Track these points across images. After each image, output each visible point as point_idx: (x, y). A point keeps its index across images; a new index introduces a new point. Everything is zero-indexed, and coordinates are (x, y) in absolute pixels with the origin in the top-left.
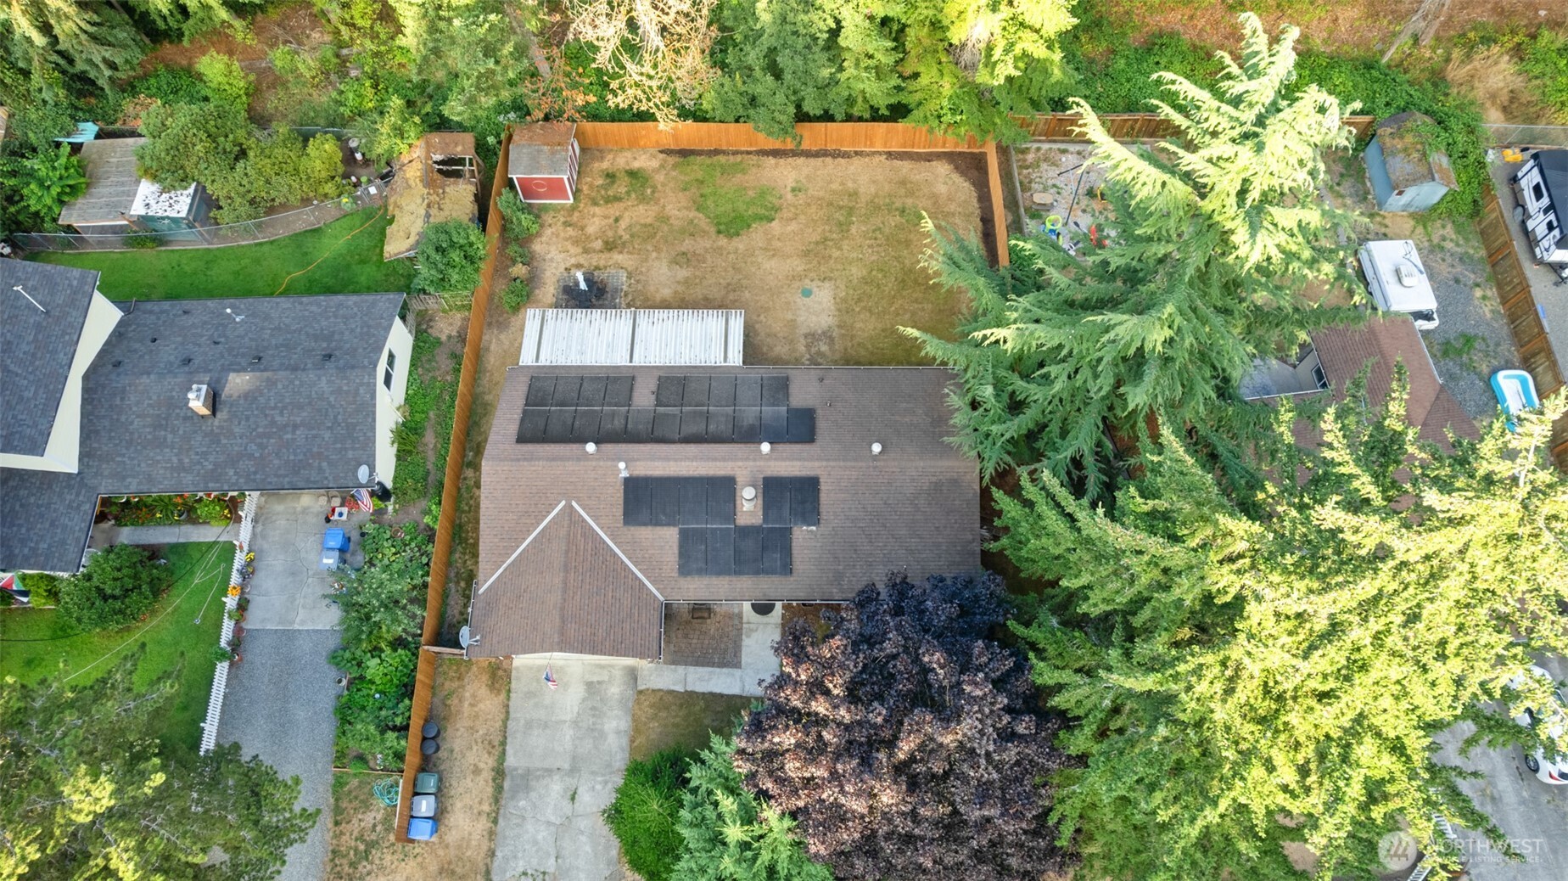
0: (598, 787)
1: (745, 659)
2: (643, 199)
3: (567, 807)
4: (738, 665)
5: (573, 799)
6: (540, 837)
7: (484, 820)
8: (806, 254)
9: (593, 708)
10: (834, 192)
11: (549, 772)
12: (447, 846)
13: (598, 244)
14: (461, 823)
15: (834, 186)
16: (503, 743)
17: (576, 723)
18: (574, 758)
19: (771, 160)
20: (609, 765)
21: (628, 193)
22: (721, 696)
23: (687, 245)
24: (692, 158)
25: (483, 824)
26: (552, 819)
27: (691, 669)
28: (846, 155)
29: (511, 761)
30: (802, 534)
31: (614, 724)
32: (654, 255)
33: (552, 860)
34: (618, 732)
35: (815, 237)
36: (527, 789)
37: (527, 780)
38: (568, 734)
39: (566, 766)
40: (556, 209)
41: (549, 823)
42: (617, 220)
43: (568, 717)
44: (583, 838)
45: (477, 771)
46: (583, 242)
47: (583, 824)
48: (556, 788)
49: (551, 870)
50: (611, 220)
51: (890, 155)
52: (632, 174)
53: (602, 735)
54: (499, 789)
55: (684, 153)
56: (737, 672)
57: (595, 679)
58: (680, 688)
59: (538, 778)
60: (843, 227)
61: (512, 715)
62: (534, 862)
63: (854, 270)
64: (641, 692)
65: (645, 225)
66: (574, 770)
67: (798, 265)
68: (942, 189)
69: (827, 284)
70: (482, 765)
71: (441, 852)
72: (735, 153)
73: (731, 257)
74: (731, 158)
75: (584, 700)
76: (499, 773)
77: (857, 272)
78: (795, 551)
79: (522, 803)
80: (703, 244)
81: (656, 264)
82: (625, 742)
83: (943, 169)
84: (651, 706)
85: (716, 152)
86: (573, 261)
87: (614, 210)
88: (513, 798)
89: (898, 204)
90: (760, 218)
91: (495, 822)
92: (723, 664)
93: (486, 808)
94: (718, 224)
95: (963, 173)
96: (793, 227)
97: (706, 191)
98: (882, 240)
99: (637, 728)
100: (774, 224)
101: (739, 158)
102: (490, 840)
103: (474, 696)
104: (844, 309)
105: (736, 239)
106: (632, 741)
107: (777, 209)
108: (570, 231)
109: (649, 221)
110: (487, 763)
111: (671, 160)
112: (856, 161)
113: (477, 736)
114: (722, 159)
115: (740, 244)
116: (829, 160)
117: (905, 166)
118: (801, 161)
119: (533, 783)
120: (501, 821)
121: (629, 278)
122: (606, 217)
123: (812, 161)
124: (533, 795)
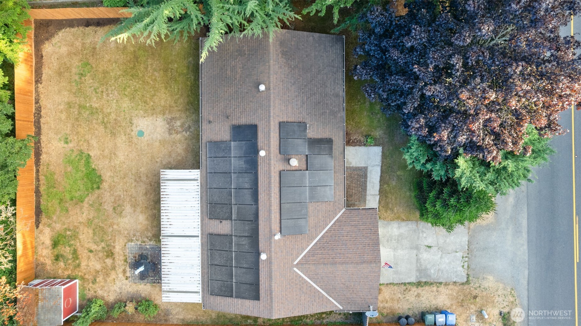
0: (425, 235)
1: (363, 165)
2: (75, 236)
3: (434, 249)
4: (366, 169)
5: (430, 247)
6: (447, 261)
7: (440, 289)
8: (113, 134)
9: (388, 241)
10: (68, 117)
11: (418, 260)
12: (452, 305)
13: (109, 261)
14: (441, 300)
15: (63, 116)
16: (405, 284)
17: (395, 249)
18: (411, 248)
19: (44, 157)
20: (415, 231)
21: (70, 246)
22: (381, 176)
23: (108, 207)
24: (42, 207)
25: (442, 289)
26: (439, 256)
27: (368, 192)
28: (39, 110)
29: (413, 279)
30: (311, 133)
31: (395, 230)
32: (115, 227)
33: (457, 254)
34: (399, 228)
35: (101, 129)
36: (426, 269)
37: (421, 270)
38: (400, 252)
39: (415, 252)
40: (83, 288)
41: (441, 258)
42: (91, 251)
43: (392, 253)
44: (448, 240)
45: (418, 295)
46: (106, 272)
47: (441, 241)
48: (425, 256)
49: (462, 254)
50: (91, 255)
51: (37, 82)
52: (55, 244)
53: (400, 235)
54: (426, 283)
55: (38, 212)
56: (369, 169)
58: (378, 198)
59: (421, 265)
60: (94, 112)
61: (391, 281)
62: (458, 262)
63: (125, 105)
65: (94, 234)
66: (417, 248)
67: (121, 140)
68: (64, 50)
69: (135, 121)
70: (416, 293)
71: (454, 307)
72: (38, 179)
73: (116, 179)
74: (41, 182)
76: (419, 284)
77: (126, 104)
78: (320, 137)
79: (432, 271)
80: (108, 199)
81: (122, 225)
82: (403, 224)
83: (48, 48)
84: (386, 212)
85: (38, 192)
86: (121, 275)
87: (83, 253)
88: (430, 276)
89: (77, 78)
90: (88, 163)
91: (441, 283)
92: (365, 176)
93: (435, 289)
94: (92, 188)
95: (52, 35)
96: (94, 142)
97: (68, 197)
98: (104, 88)
99: (398, 218)
100: (91, 154)
101: (42, 177)
102: (449, 284)
103: (382, 302)
104: (152, 111)
105: (104, 177)
106: (403, 220)
107: (81, 152)
108: (100, 279)
109: (91, 231)
110: (414, 290)
111: (44, 220)
112: (43, 102)
113: (402, 297)
114: (42, 189)
115: (107, 175)
116: (42, 120)
117: (46, 72)
118: (43, 138)
119: (423, 267)
120: (440, 281)
121: (132, 241)
122: (89, 258)
123: (44, 128)
124: (428, 267)
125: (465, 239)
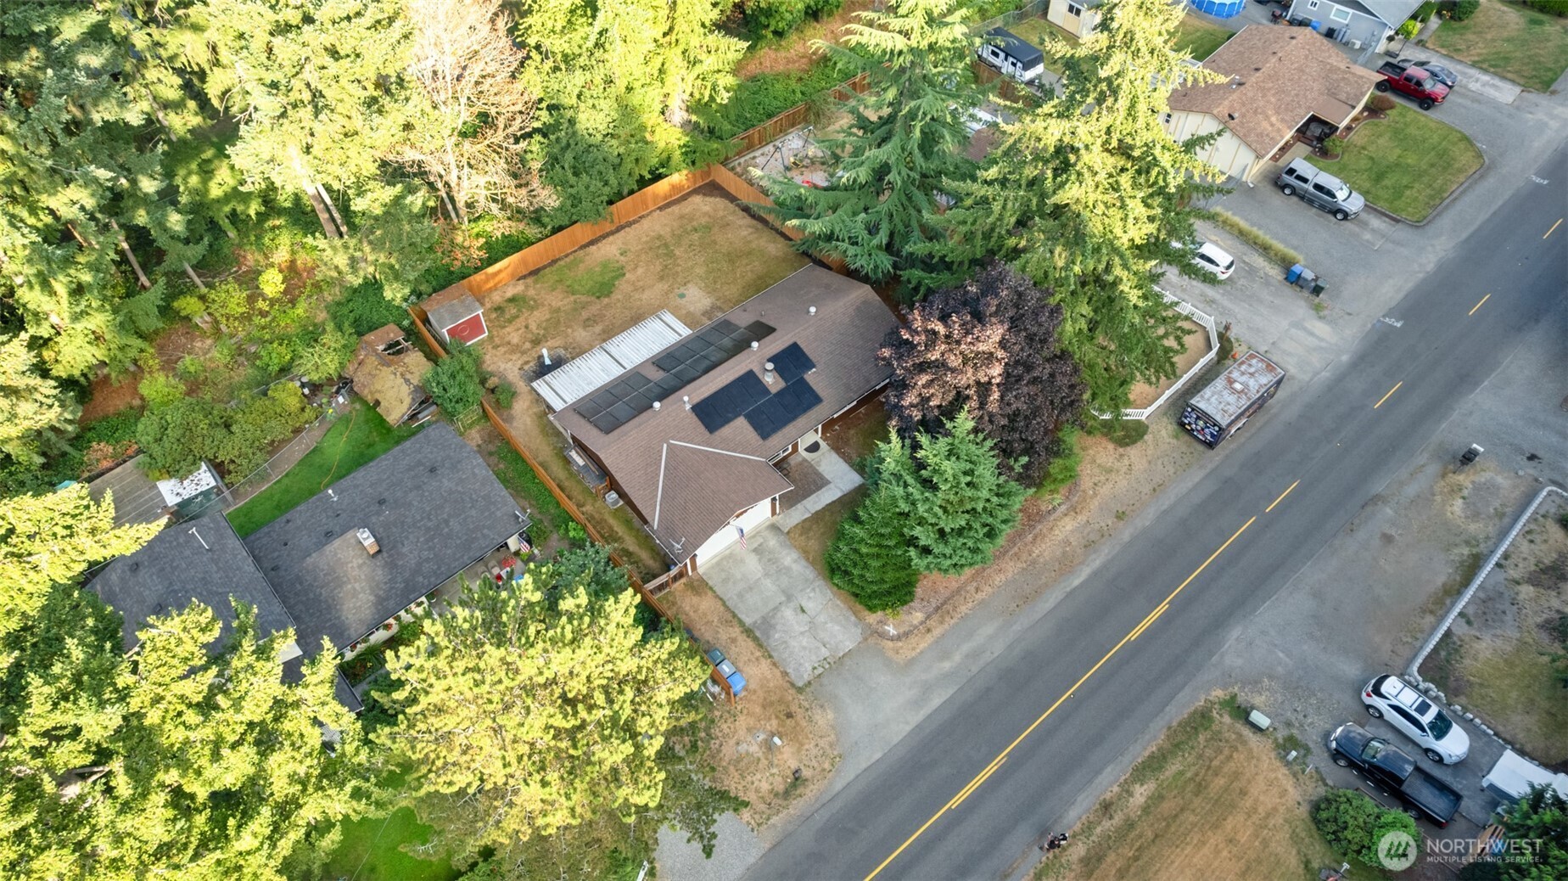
0: (812, 595)
1: (828, 477)
2: (532, 309)
3: (804, 618)
4: (828, 482)
5: (803, 611)
6: (804, 644)
7: (763, 661)
8: (662, 278)
9: (769, 560)
10: (647, 242)
11: (776, 609)
12: (755, 691)
13: (528, 345)
14: (751, 672)
15: (644, 239)
16: (734, 616)
17: (767, 575)
18: (783, 591)
19: (593, 248)
20: (807, 580)
21: (519, 310)
22: (834, 502)
23: (585, 314)
24: (542, 273)
25: (765, 664)
26: (802, 629)
27: (805, 502)
28: (635, 222)
29: (748, 621)
30: (810, 376)
31: (789, 559)
32: (570, 330)
33: (823, 649)
34: (795, 561)
35: (659, 268)
36: (773, 627)
37: (767, 623)
38: (768, 583)
39: (783, 599)
40: (482, 343)
41: (802, 633)
42: (527, 327)
43: (759, 575)
44: (829, 625)
45: (734, 640)
46: (516, 349)
47: (822, 618)
48: (788, 613)
49: (827, 654)
50: (523, 330)
51: (660, 209)
52: (512, 300)
53: (788, 569)
54: (756, 639)
55: (534, 273)
56: (831, 486)
57: (755, 545)
58: (807, 515)
59: (773, 617)
60: (670, 255)
61: (725, 598)
62: (814, 658)
63: (697, 271)
64: (788, 533)
65: (547, 320)
66: (789, 598)
67: (661, 287)
68: (707, 208)
69: (689, 285)
70: (734, 635)
71: (754, 697)
72: (567, 256)
73: (619, 305)
74: (567, 260)
75: (760, 560)
76: (748, 632)
77: (700, 271)
78: (814, 388)
79: (777, 636)
80: (594, 309)
81: (576, 334)
82: (803, 562)
83: (697, 199)
84: (801, 535)
85: (554, 262)
86: (520, 362)
87: (520, 322)
88: (768, 638)
89: (689, 228)
90: (616, 278)
91: (770, 656)
92: (819, 488)
93: (758, 654)
94: (593, 294)
95: (711, 196)
96: (640, 271)
97: (568, 283)
98: (699, 249)
99: (805, 553)
100: (627, 275)
101: (571, 257)
102: (777, 667)
103: (692, 606)
104: (710, 290)
105: (613, 295)
106: (807, 559)
107: (622, 268)
108: (502, 349)
109: (548, 316)
110: (736, 631)
111: (530, 280)
112: (644, 221)
113: (715, 623)
114: (562, 263)
115: (617, 295)
116: (627, 229)
117: (675, 209)
118: (611, 238)
119: (773, 622)
120: (773, 654)
121: (566, 349)
122: (518, 330)
123: (617, 235)
124: (778, 627)
125: (849, 645)
